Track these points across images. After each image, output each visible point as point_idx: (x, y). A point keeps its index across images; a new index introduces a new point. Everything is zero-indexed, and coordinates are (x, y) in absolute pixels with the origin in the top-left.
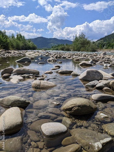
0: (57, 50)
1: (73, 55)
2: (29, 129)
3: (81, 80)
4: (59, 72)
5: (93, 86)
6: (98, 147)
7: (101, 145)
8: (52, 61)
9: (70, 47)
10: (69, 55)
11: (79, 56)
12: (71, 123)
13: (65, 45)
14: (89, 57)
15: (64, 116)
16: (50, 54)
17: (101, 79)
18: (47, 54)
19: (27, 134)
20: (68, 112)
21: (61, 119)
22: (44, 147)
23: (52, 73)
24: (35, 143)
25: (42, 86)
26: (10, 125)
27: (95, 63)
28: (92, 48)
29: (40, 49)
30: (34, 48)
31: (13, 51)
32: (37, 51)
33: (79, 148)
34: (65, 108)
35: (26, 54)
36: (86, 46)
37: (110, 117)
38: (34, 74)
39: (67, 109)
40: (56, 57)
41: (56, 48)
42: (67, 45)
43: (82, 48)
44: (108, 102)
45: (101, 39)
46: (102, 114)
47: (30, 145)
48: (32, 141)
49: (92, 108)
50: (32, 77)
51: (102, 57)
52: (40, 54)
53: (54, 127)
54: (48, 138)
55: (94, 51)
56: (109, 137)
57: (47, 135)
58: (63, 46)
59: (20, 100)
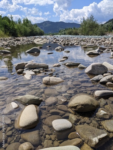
0: (65, 34)
1: (81, 41)
2: (44, 124)
3: (87, 73)
4: (67, 64)
5: (98, 81)
6: (95, 142)
7: (98, 140)
8: (60, 50)
9: (78, 31)
10: (77, 41)
11: (87, 42)
12: (76, 120)
13: (73, 29)
14: (97, 43)
15: (70, 113)
16: (58, 40)
17: (106, 73)
18: (54, 41)
19: (42, 128)
20: (73, 109)
21: (68, 115)
22: (55, 139)
23: (60, 66)
24: (49, 136)
25: (51, 83)
26: (30, 122)
27: (103, 51)
28: (100, 32)
29: (48, 35)
30: (41, 34)
31: (21, 38)
32: (45, 36)
33: (81, 142)
34: (71, 106)
35: (34, 41)
36: (94, 29)
37: (109, 113)
38: (43, 68)
39: (72, 107)
40: (64, 44)
41: (63, 33)
42: (74, 29)
43: (91, 32)
44: (109, 99)
45: (110, 21)
46: (102, 111)
47: (45, 137)
48: (46, 134)
49: (94, 106)
50: (42, 71)
51: (110, 43)
52: (48, 41)
53: (62, 124)
54: (58, 133)
55: (103, 34)
56: (105, 133)
57: (57, 131)
58: (71, 30)
59: (34, 98)
